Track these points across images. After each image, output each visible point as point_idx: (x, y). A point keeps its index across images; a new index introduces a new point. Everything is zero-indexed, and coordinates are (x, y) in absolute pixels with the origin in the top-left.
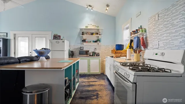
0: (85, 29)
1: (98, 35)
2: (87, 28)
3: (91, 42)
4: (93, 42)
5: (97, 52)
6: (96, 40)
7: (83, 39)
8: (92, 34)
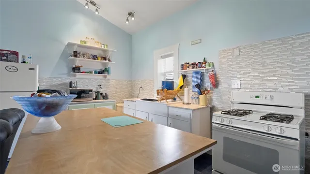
0: (79, 46)
1: (107, 61)
2: (84, 44)
3: (91, 72)
4: (96, 72)
5: (103, 91)
6: (100, 69)
7: (74, 66)
8: (95, 57)
